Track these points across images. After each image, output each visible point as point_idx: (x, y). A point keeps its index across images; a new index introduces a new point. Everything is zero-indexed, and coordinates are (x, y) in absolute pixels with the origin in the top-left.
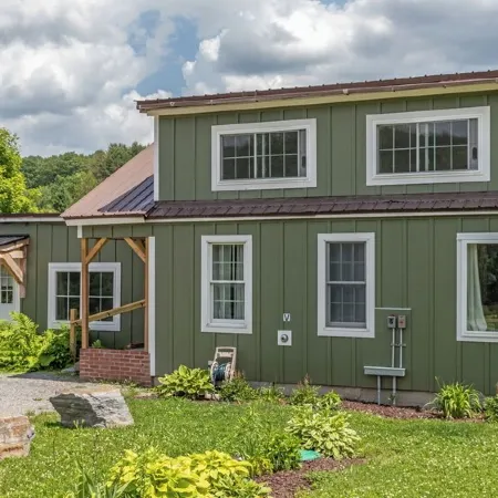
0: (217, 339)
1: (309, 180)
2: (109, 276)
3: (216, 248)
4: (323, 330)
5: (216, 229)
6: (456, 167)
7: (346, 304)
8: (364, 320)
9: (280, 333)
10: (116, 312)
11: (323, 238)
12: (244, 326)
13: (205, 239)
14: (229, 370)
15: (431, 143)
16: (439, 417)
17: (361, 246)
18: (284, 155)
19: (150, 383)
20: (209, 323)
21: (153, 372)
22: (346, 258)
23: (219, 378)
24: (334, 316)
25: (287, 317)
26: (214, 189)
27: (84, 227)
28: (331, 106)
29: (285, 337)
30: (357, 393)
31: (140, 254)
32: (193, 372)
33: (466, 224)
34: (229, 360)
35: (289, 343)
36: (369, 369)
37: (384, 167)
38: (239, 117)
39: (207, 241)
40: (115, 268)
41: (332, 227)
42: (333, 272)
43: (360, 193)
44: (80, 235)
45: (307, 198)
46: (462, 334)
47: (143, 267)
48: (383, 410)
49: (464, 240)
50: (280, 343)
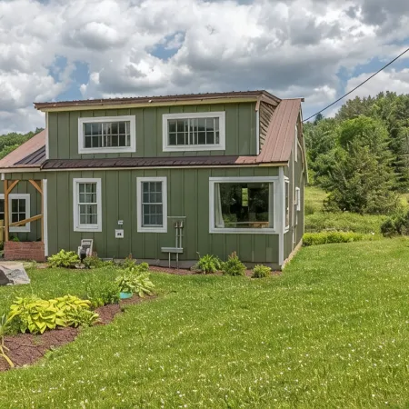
0: (82, 235)
1: (131, 148)
2: (23, 202)
3: (81, 185)
4: (140, 229)
5: (81, 174)
6: (208, 143)
7: (152, 215)
8: (162, 223)
9: (117, 231)
10: (28, 221)
11: (140, 180)
12: (97, 227)
13: (75, 180)
14: (89, 251)
15: (195, 130)
16: (199, 273)
17: (159, 184)
18: (118, 135)
19: (45, 260)
20: (78, 226)
21: (46, 254)
22: (151, 190)
23: (83, 256)
24: (146, 221)
25: (120, 222)
26: (80, 152)
27: (5, 174)
28: (144, 109)
29: (119, 234)
30: (158, 262)
31: (38, 188)
32: (68, 253)
33: (214, 172)
34: (89, 246)
35: (122, 236)
36: (164, 249)
37: (172, 142)
38: (94, 113)
39: (76, 181)
40: (26, 197)
41: (144, 173)
42: (145, 198)
43: (160, 155)
44: (3, 178)
45: (130, 157)
46: (212, 230)
47: (41, 195)
48: (172, 271)
49: (213, 180)
50: (117, 236)
